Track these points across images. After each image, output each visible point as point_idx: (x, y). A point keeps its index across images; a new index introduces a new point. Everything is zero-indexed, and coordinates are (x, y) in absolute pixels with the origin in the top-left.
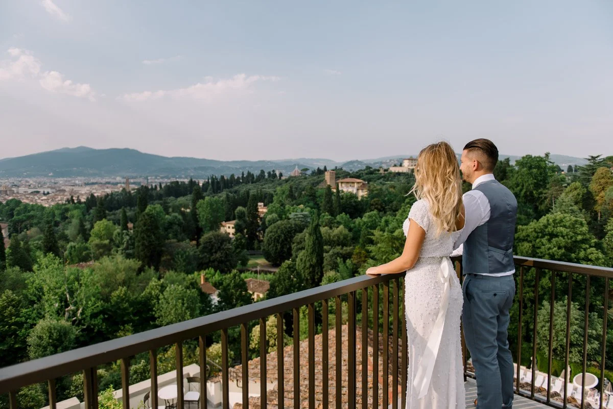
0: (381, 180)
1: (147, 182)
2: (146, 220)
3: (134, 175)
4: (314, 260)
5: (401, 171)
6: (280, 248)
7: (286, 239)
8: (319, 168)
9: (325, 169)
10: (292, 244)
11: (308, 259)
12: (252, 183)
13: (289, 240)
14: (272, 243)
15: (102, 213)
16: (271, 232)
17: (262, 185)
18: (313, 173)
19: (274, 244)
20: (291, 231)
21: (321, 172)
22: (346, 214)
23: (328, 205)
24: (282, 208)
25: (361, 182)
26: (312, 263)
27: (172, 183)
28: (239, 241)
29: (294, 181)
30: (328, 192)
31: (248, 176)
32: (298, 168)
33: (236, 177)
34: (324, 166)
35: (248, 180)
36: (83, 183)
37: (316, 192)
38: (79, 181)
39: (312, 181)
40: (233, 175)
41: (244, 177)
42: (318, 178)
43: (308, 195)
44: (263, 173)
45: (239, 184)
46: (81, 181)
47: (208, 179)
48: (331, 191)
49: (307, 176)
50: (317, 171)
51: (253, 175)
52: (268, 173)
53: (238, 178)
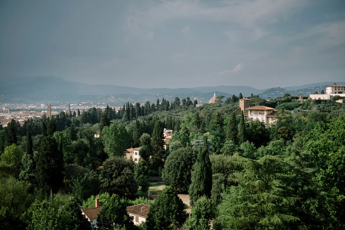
0: (299, 108)
1: (69, 109)
2: (47, 144)
3: (58, 102)
4: (202, 187)
5: (322, 99)
6: (180, 175)
7: (186, 166)
8: (234, 95)
9: (241, 97)
10: (191, 171)
11: (196, 185)
12: (167, 110)
13: (189, 167)
14: (172, 169)
15: (13, 138)
16: (171, 159)
17: (176, 113)
18: (228, 102)
19: (174, 171)
20: (192, 158)
21: (235, 100)
22: (250, 142)
23: (233, 133)
24: (186, 135)
25: (271, 110)
26: (199, 190)
27: (90, 110)
28: (142, 167)
29: (208, 108)
30: (233, 119)
31: (163, 104)
32: (216, 95)
33: (151, 105)
34: (240, 93)
35: (163, 107)
36: (9, 110)
37: (224, 119)
38: (5, 108)
39: (226, 109)
40: (148, 102)
41: (159, 105)
42: (233, 106)
43: (216, 122)
44: (178, 101)
45: (154, 111)
46: (8, 108)
47: (124, 107)
48: (235, 118)
49: (222, 103)
50: (232, 98)
51: (168, 103)
52: (183, 100)
53: (153, 105)
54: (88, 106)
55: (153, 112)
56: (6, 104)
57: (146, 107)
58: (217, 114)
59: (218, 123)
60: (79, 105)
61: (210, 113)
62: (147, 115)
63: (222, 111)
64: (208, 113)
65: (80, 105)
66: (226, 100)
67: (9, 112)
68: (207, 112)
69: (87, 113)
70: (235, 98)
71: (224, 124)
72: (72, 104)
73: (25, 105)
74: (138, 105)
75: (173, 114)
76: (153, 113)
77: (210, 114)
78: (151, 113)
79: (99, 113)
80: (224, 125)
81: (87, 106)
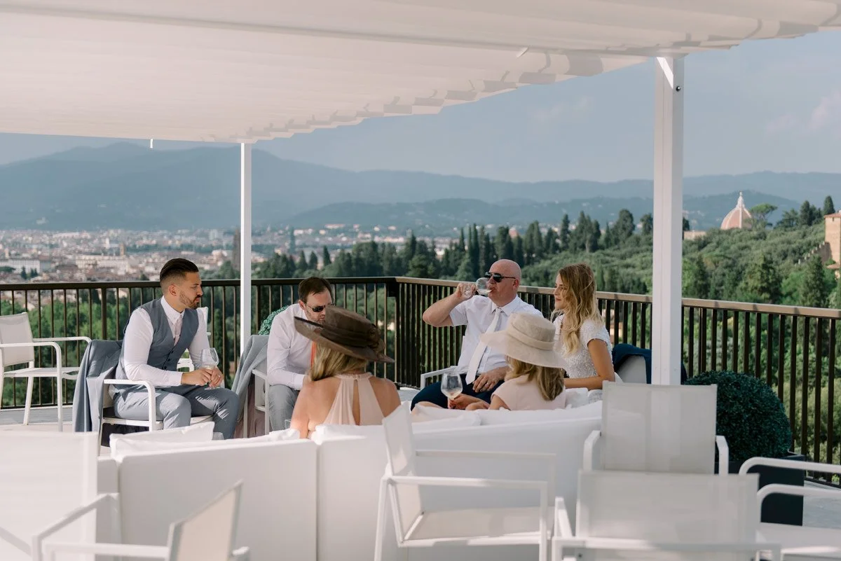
1: (292, 244)
8: (807, 204)
9: (831, 209)
12: (595, 248)
17: (623, 257)
18: (788, 223)
21: (811, 217)
27: (359, 248)
29: (725, 244)
30: (814, 279)
31: (581, 229)
32: (745, 202)
33: (544, 231)
34: (826, 195)
35: (582, 240)
36: (122, 248)
37: (782, 278)
38: (111, 241)
39: (781, 247)
40: (536, 226)
41: (569, 232)
42: (804, 236)
43: (756, 288)
44: (629, 220)
45: (554, 253)
46: (117, 242)
47: (463, 238)
48: (822, 275)
49: (768, 228)
50: (800, 213)
51: (598, 226)
52: (645, 219)
53: (551, 233)
54: (345, 236)
55: (550, 256)
56: (112, 232)
57: (528, 240)
58: (761, 262)
59: (763, 290)
60: (318, 233)
61: (729, 258)
62: (533, 264)
63: (771, 254)
64: (726, 260)
65: (322, 232)
66: (780, 218)
67: (122, 253)
68: (721, 256)
69: (352, 259)
70: (811, 213)
71: (784, 292)
72: (300, 229)
73: (165, 232)
74: (505, 232)
75: (613, 261)
76: (551, 259)
77: (730, 262)
78: (545, 259)
79: (388, 259)
80: (782, 295)
81: (342, 237)
